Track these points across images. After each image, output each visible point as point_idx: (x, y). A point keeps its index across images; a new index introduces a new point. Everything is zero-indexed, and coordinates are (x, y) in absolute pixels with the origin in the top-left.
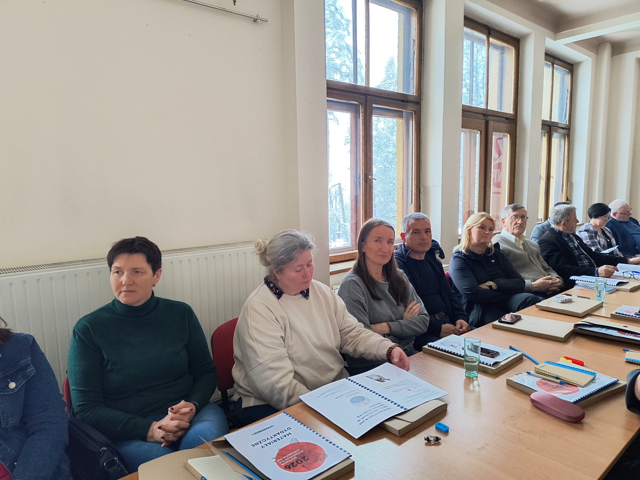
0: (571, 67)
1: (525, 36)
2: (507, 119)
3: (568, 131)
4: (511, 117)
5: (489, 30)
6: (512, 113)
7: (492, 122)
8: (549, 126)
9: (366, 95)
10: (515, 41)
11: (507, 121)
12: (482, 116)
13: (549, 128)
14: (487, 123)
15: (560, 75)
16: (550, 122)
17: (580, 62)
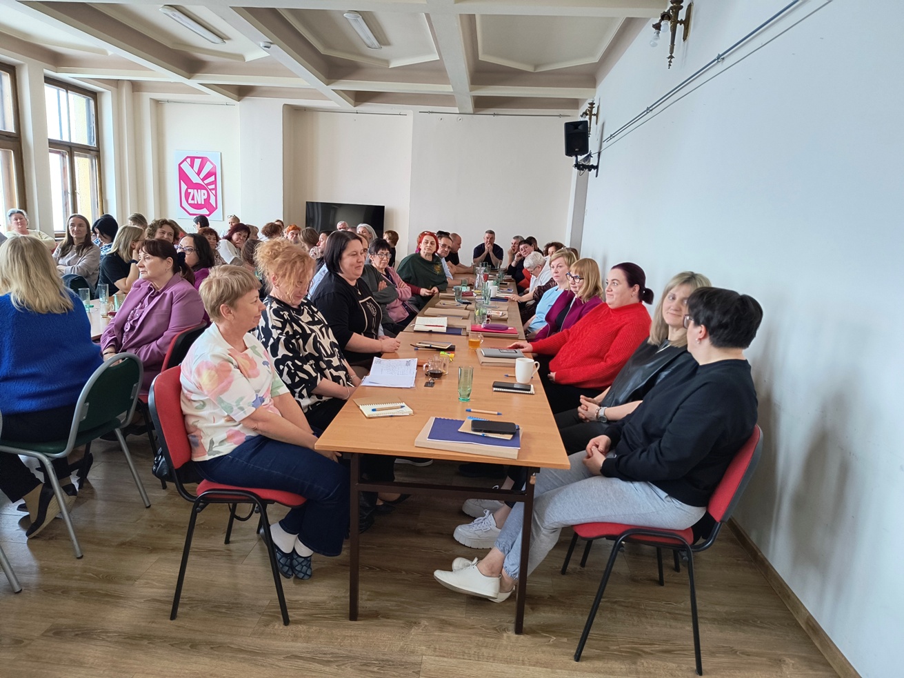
0: (94, 95)
1: (21, 65)
2: (7, 136)
3: (96, 152)
4: (12, 135)
6: (13, 131)
8: (70, 147)
11: (7, 138)
13: (70, 150)
15: (79, 102)
16: (70, 143)
17: (101, 93)
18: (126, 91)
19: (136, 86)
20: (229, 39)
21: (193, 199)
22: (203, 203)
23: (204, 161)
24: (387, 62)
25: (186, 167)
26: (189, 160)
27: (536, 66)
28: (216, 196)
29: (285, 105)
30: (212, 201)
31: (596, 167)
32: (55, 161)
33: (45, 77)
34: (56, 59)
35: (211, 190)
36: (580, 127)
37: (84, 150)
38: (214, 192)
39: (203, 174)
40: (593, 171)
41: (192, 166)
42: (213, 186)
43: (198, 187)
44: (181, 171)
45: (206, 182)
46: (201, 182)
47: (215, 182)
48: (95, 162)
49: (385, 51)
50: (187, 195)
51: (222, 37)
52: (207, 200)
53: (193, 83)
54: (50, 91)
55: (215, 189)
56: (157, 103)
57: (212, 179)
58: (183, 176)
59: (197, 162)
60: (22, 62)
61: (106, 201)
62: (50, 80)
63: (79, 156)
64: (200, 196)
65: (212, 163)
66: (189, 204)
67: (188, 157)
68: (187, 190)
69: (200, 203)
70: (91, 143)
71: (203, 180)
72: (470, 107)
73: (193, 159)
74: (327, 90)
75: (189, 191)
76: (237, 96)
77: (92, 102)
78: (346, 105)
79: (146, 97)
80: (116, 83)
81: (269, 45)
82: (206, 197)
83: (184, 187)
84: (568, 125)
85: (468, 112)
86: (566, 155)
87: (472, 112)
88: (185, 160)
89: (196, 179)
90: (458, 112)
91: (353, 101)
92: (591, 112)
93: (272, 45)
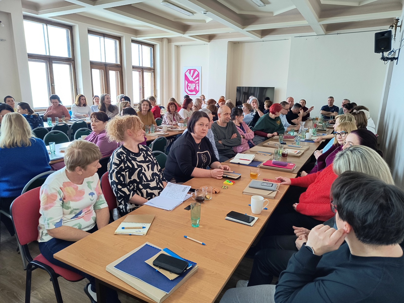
0: (153, 46)
3: (153, 70)
4: (119, 65)
5: (104, 35)
6: (119, 64)
7: (108, 67)
8: (142, 68)
9: (49, 58)
10: (119, 38)
11: (117, 67)
12: (104, 65)
13: (142, 70)
14: (106, 67)
15: (147, 50)
16: (142, 67)
17: (156, 45)
18: (165, 42)
19: (169, 40)
20: (195, 13)
21: (190, 88)
22: (193, 89)
23: (195, 70)
24: (272, 13)
25: (188, 74)
26: (189, 71)
27: (360, 3)
28: (199, 86)
29: (229, 41)
30: (197, 88)
31: (397, 58)
32: (136, 75)
33: (132, 40)
34: (136, 32)
35: (197, 83)
36: (386, 35)
37: (149, 69)
38: (198, 84)
39: (194, 77)
40: (395, 61)
41: (190, 73)
42: (198, 82)
43: (192, 82)
44: (186, 75)
45: (195, 80)
46: (193, 80)
47: (198, 80)
48: (153, 74)
49: (268, 8)
50: (188, 86)
51: (193, 13)
52: (195, 88)
53: (186, 36)
54: (134, 46)
55: (198, 83)
56: (178, 47)
57: (197, 78)
58: (186, 78)
59: (192, 71)
60: (122, 35)
61: (157, 90)
62: (133, 41)
63: (146, 72)
64: (192, 86)
65: (198, 72)
66: (189, 90)
67: (188, 70)
68: (187, 84)
69: (192, 89)
70: (151, 66)
71: (194, 79)
72: (322, 31)
73: (190, 70)
74: (244, 31)
75: (188, 84)
76: (208, 40)
77: (152, 49)
78: (256, 38)
79: (173, 44)
80: (161, 40)
81: (206, 12)
82: (195, 87)
83: (187, 83)
84: (377, 35)
85: (322, 34)
86: (375, 52)
87: (324, 34)
88: (187, 71)
89: (191, 79)
90: (316, 35)
91: (260, 36)
92: (396, 25)
93: (207, 13)
